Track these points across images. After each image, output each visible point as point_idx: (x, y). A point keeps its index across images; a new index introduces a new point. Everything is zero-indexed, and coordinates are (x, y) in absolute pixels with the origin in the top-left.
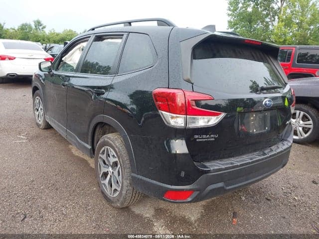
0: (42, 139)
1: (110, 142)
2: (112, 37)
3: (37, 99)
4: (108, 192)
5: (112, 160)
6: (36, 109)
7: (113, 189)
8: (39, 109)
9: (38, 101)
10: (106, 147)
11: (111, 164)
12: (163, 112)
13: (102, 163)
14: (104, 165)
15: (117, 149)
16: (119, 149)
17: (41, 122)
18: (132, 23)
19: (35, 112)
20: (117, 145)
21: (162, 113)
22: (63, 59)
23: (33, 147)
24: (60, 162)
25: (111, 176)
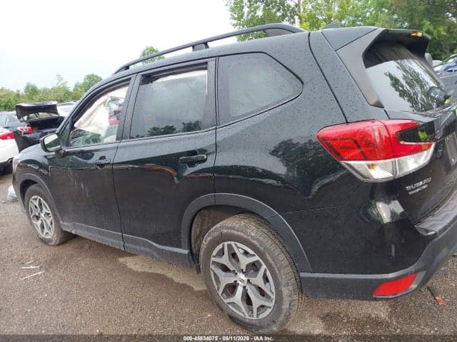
0: (66, 261)
1: (236, 233)
2: (175, 71)
3: (36, 199)
4: (243, 313)
5: (245, 261)
6: (35, 216)
7: (255, 307)
8: (42, 215)
9: (37, 203)
10: (226, 243)
11: (244, 268)
12: (351, 163)
13: (219, 272)
14: (223, 273)
15: (255, 242)
16: (258, 240)
17: (50, 234)
18: (209, 44)
19: (34, 222)
20: (253, 234)
21: (348, 165)
22: (75, 125)
23: (61, 278)
24: (123, 289)
25: (244, 287)
